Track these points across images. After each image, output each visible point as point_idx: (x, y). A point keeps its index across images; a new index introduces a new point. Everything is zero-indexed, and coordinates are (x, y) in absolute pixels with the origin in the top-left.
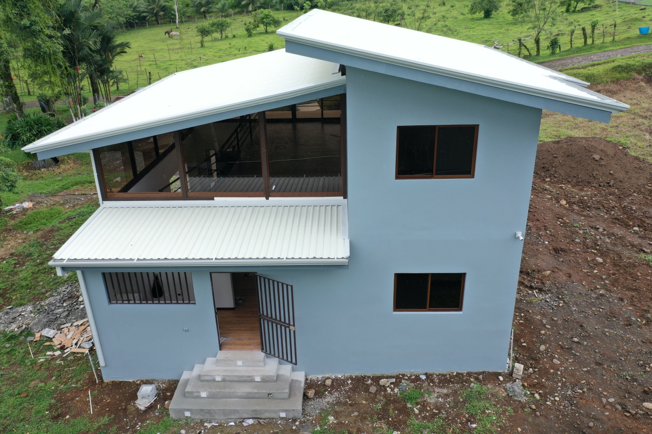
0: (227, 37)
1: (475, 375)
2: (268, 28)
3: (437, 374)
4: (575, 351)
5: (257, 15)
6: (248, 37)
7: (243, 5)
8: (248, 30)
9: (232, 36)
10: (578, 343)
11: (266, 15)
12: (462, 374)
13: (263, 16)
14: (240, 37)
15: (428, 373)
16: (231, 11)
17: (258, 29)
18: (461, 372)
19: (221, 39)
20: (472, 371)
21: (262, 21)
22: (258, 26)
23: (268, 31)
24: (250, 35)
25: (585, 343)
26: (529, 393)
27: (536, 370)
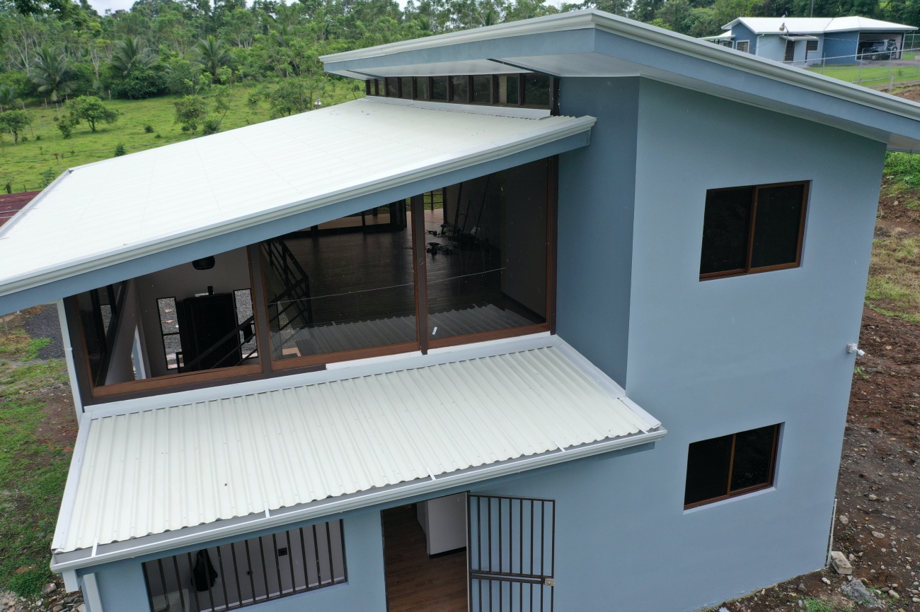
0: (25, 140)
1: (792, 586)
2: (96, 123)
3: (740, 600)
4: (886, 513)
5: (76, 106)
6: (65, 138)
7: (41, 93)
8: (62, 128)
9: (35, 139)
10: (877, 500)
11: (93, 105)
12: (772, 589)
13: (87, 106)
14: (50, 139)
15: (727, 602)
16: (19, 101)
17: (78, 126)
18: (770, 586)
19: (16, 143)
20: (783, 581)
21: (85, 114)
22: (78, 123)
23: (96, 129)
24: (67, 136)
25: (887, 499)
26: (879, 592)
27: (861, 554)
